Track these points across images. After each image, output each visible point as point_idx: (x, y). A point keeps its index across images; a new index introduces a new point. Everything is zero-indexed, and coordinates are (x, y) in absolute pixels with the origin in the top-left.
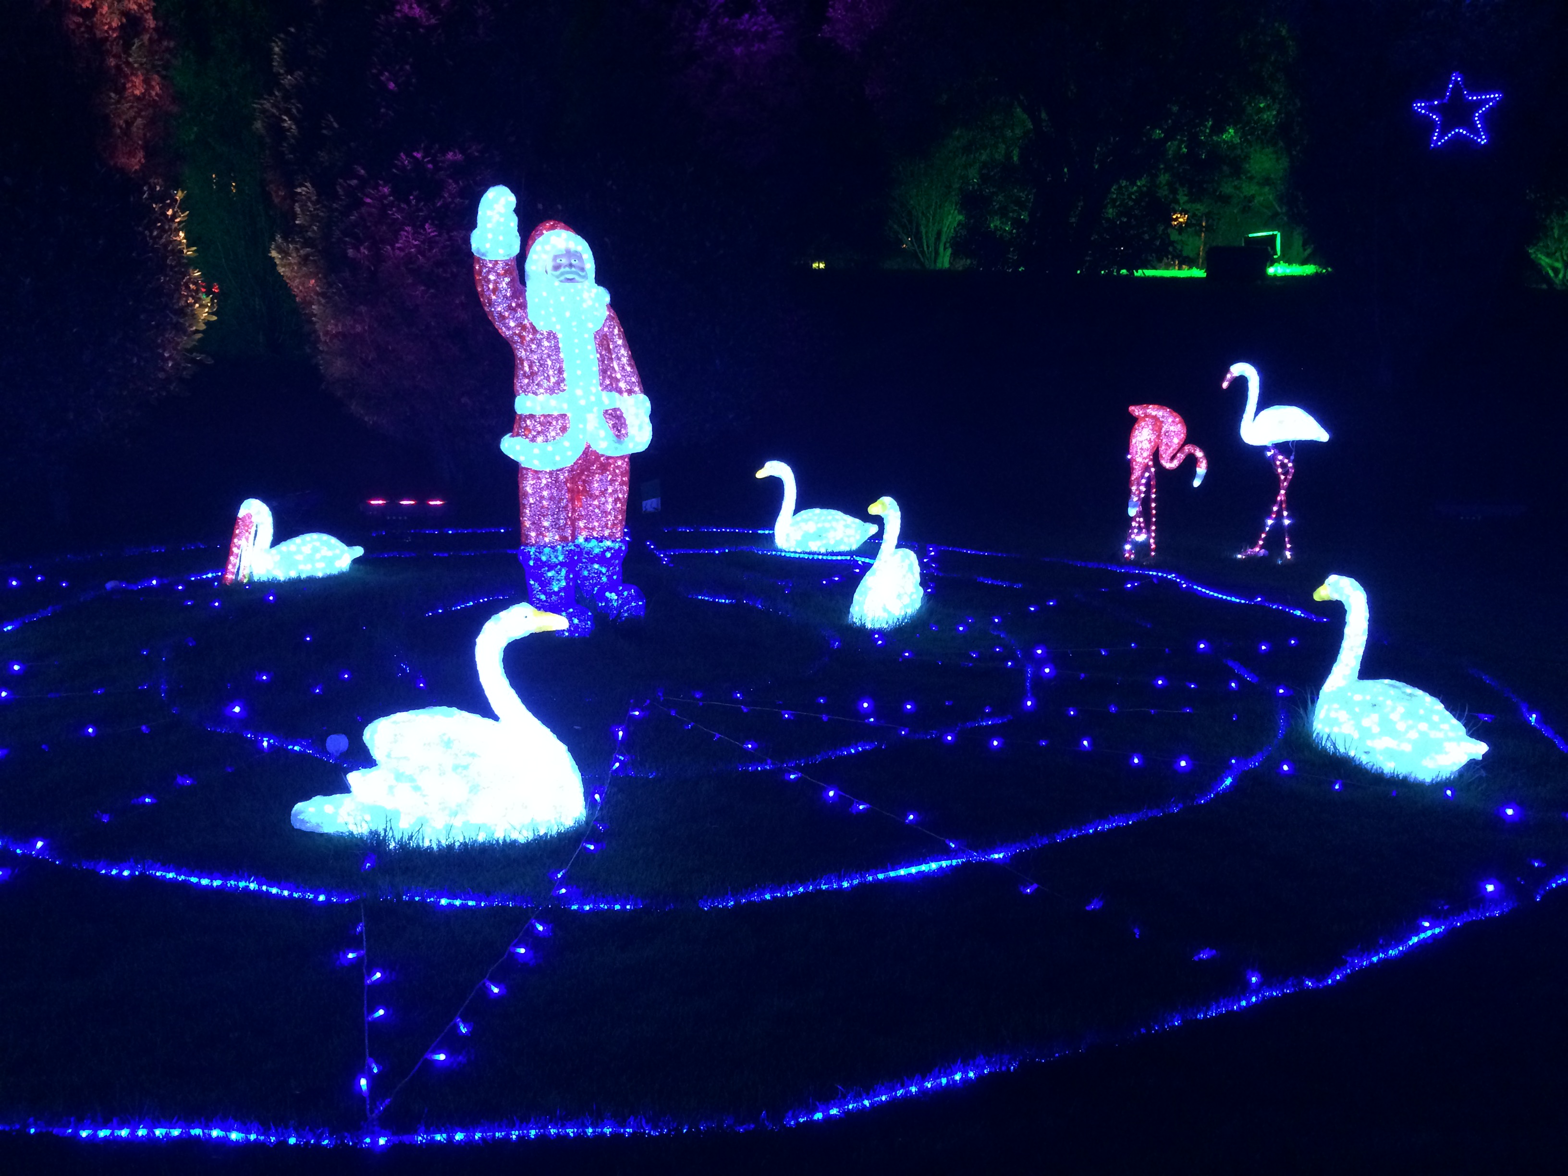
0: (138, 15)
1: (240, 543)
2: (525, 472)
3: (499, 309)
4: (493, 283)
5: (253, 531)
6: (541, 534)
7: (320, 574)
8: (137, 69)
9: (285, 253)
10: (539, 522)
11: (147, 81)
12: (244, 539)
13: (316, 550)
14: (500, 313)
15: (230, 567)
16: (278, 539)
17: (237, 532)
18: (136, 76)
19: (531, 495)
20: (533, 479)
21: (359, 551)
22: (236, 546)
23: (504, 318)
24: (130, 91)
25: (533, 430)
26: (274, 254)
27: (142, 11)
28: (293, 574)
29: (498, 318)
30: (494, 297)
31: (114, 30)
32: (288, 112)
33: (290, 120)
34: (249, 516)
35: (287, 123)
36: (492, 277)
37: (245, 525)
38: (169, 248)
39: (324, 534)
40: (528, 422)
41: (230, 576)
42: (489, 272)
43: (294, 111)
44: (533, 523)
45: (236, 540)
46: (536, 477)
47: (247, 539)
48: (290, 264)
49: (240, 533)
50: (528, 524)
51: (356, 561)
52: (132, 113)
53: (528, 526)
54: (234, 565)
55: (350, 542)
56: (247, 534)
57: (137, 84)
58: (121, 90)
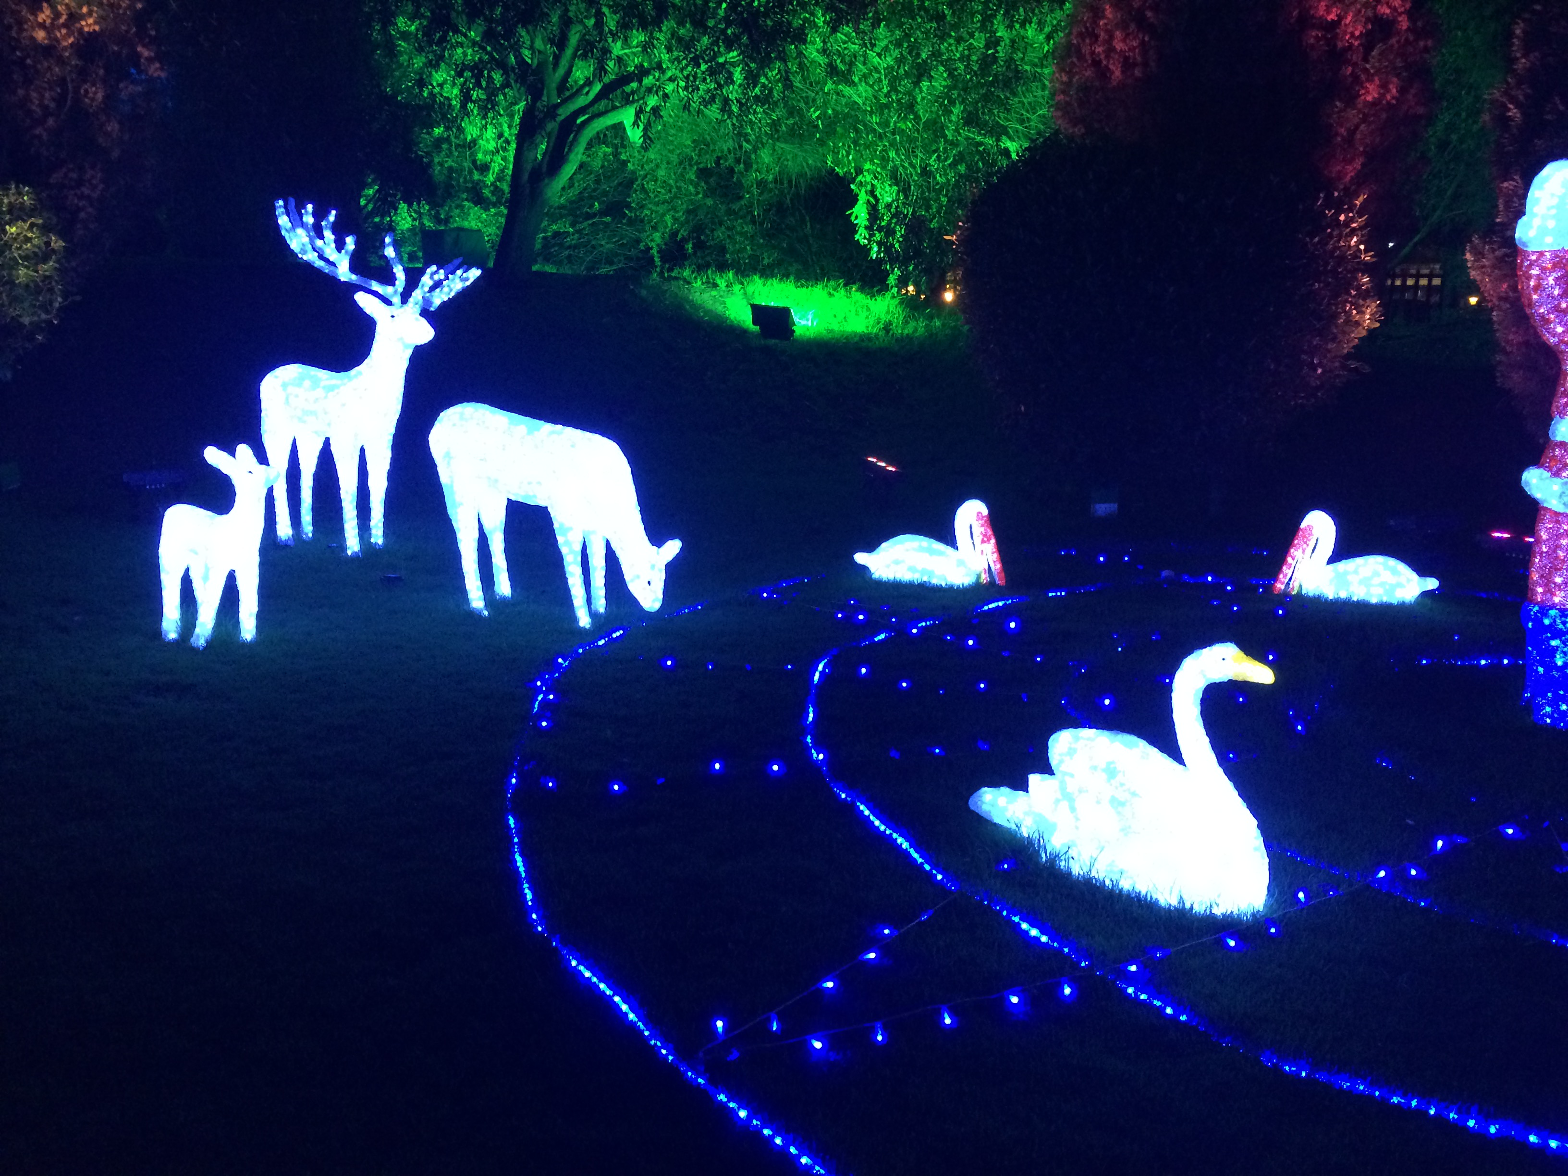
0: (1391, 18)
1: (1296, 553)
2: (1542, 512)
3: (1542, 311)
4: (1536, 280)
5: (1312, 544)
6: (1550, 591)
7: (1374, 600)
8: (1373, 75)
9: (1479, 254)
10: (1549, 576)
11: (1384, 86)
12: (1300, 551)
13: (1376, 574)
14: (1542, 316)
15: (1281, 576)
16: (1336, 557)
17: (1296, 542)
18: (1372, 81)
19: (1545, 541)
20: (1550, 522)
21: (1432, 584)
22: (1291, 556)
23: (1548, 321)
24: (1363, 97)
25: (1560, 461)
26: (1468, 256)
27: (1396, 14)
28: (1343, 595)
29: (1540, 322)
30: (1535, 297)
31: (1357, 38)
32: (1513, 100)
33: (1516, 108)
34: (1310, 527)
35: (1513, 112)
36: (1535, 272)
37: (1304, 537)
38: (1336, 254)
39: (1392, 559)
40: (1557, 452)
41: (1280, 586)
42: (1530, 267)
43: (1521, 98)
44: (1542, 576)
45: (1292, 550)
46: (1554, 520)
47: (1304, 551)
48: (1483, 267)
49: (1298, 544)
50: (1535, 576)
51: (1425, 594)
52: (1356, 120)
53: (1535, 579)
54: (1285, 576)
55: (1422, 571)
56: (1305, 546)
57: (1371, 89)
58: (1351, 99)
